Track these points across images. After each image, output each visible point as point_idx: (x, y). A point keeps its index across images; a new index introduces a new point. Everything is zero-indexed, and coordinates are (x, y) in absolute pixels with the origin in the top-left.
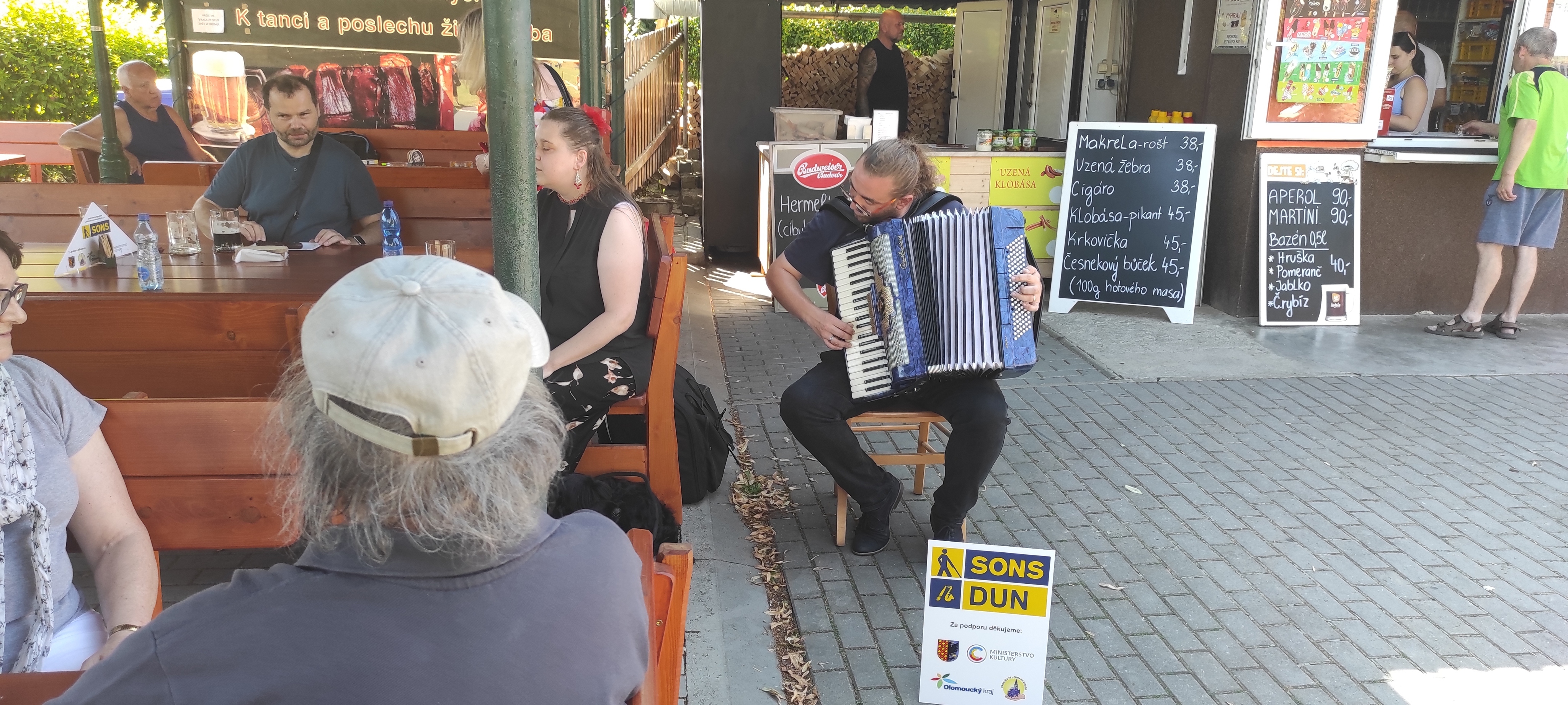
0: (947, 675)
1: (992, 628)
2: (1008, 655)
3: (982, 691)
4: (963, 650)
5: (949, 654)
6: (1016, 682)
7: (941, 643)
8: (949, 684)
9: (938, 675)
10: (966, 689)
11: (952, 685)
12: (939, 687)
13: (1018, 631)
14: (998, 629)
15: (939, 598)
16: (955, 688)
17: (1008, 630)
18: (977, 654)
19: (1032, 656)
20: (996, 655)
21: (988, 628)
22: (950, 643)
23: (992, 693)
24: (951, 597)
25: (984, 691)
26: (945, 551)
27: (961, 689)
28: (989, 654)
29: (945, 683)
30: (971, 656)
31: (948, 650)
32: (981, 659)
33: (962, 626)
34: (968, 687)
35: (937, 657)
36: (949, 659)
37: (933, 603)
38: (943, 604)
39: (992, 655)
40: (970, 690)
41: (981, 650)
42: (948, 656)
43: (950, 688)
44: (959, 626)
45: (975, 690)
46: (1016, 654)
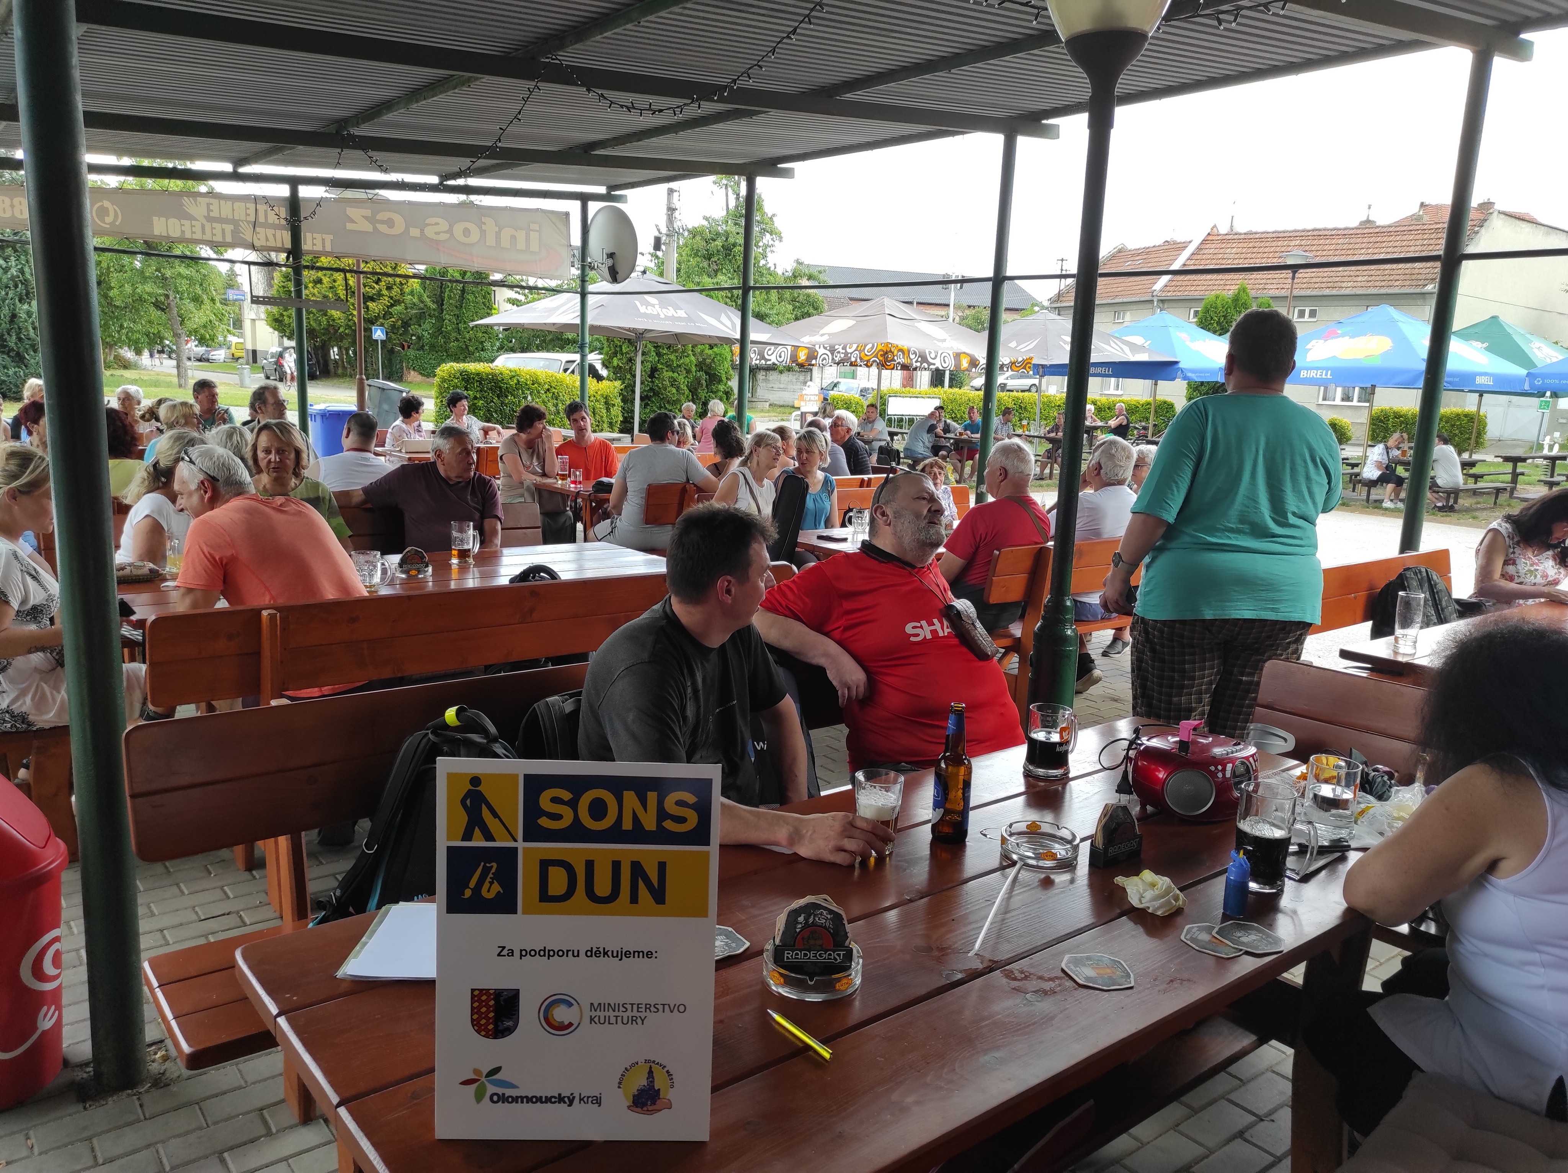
0: (497, 1070)
1: (593, 953)
2: (629, 1013)
3: (577, 1100)
4: (528, 1010)
5: (497, 1020)
6: (651, 1072)
7: (477, 996)
8: (500, 1091)
9: (476, 1071)
10: (539, 1100)
11: (509, 1092)
12: (479, 1098)
13: (649, 955)
14: (606, 953)
15: (468, 893)
16: (515, 1100)
17: (627, 954)
18: (561, 1014)
19: (681, 1008)
20: (602, 1014)
21: (582, 954)
22: (498, 993)
23: (598, 1101)
24: (496, 888)
25: (581, 1100)
26: (475, 781)
27: (529, 1100)
28: (587, 1014)
29: (491, 1089)
30: (546, 1019)
31: (495, 1011)
32: (571, 1024)
33: (523, 953)
34: (544, 1094)
35: (472, 1031)
36: (499, 1032)
37: (457, 905)
38: (478, 905)
39: (593, 1014)
40: (548, 1100)
41: (570, 1005)
42: (496, 1026)
43: (503, 1099)
44: (517, 953)
45: (561, 1099)
46: (648, 1007)
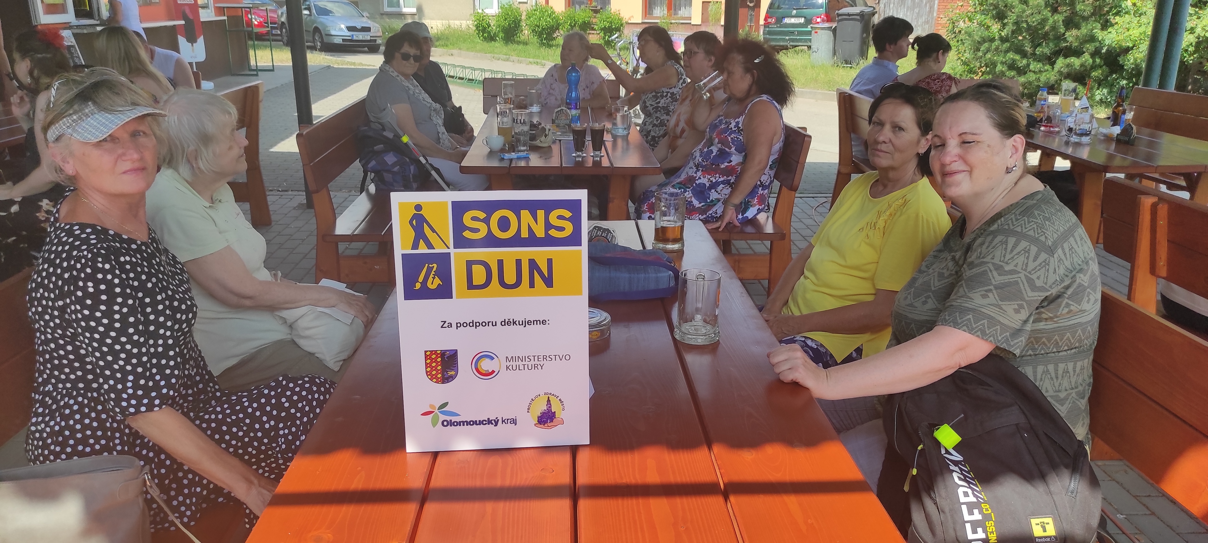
1: (505, 323)
3: (500, 422)
4: (464, 362)
5: (444, 371)
6: (549, 401)
7: (429, 356)
8: (448, 418)
9: (431, 406)
10: (475, 423)
11: (454, 419)
12: (434, 424)
13: (544, 322)
14: (514, 323)
15: (418, 286)
16: (459, 424)
17: (530, 322)
18: (486, 365)
19: (567, 357)
20: (514, 364)
21: (499, 324)
22: (443, 353)
23: (514, 422)
24: (437, 281)
25: (503, 422)
26: (418, 207)
27: (468, 423)
28: (504, 364)
29: (442, 417)
30: (477, 369)
31: (442, 365)
32: (493, 372)
33: (459, 325)
34: (478, 420)
35: (426, 379)
36: (446, 380)
37: (410, 294)
38: (425, 294)
39: (508, 364)
40: (481, 423)
41: (492, 358)
42: (443, 375)
43: (451, 423)
44: (454, 325)
45: (489, 422)
